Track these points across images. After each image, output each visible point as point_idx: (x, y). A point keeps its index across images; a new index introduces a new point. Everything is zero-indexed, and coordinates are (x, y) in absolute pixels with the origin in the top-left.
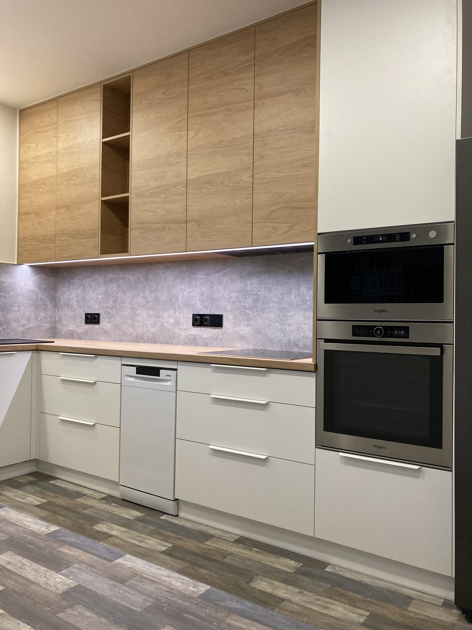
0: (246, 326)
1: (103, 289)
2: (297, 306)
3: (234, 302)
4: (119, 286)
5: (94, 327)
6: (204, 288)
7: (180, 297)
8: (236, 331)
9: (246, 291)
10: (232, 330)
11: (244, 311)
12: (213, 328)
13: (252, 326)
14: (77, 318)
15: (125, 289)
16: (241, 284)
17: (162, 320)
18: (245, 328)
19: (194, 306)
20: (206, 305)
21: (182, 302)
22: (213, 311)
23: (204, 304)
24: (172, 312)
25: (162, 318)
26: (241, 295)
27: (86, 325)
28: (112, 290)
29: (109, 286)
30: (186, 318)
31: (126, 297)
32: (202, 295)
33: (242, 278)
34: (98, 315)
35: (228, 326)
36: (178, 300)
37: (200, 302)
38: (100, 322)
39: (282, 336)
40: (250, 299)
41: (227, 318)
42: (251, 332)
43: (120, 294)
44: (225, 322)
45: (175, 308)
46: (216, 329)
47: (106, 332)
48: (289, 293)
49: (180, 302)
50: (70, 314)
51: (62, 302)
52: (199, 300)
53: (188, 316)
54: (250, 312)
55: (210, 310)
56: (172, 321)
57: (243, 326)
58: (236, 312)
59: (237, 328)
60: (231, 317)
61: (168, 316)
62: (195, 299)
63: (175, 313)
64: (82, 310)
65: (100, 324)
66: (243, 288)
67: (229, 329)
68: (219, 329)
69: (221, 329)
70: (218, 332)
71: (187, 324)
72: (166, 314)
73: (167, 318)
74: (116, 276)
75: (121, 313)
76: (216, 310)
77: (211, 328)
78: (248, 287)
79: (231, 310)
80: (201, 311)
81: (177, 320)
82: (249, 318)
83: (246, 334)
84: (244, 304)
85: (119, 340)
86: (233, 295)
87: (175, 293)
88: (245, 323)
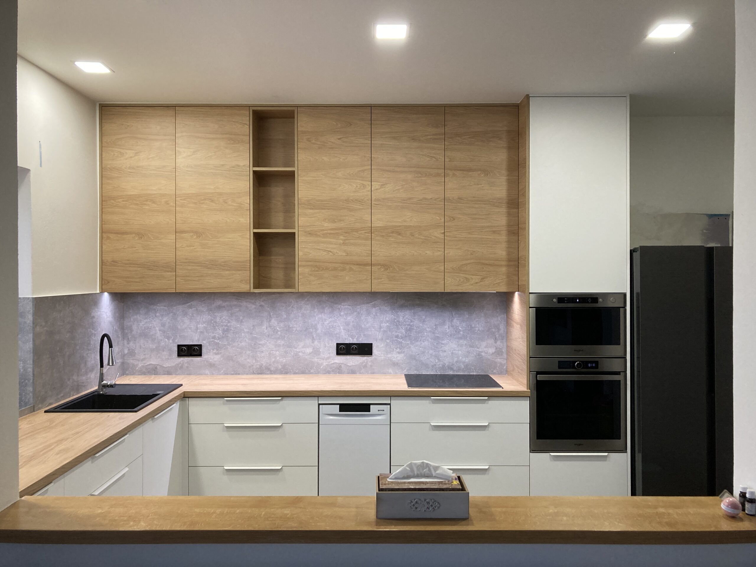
0: (399, 353)
1: (206, 317)
2: (451, 335)
3: (385, 332)
4: (232, 314)
5: (192, 360)
6: (350, 318)
7: (319, 326)
8: (387, 358)
9: (398, 321)
10: (383, 358)
11: (396, 340)
12: (360, 356)
13: (405, 353)
14: (163, 351)
15: (241, 318)
16: (393, 315)
17: (295, 350)
18: (398, 355)
19: (338, 336)
20: (351, 334)
21: (322, 331)
22: (360, 340)
23: (349, 333)
24: (308, 341)
25: (296, 348)
26: (393, 325)
27: (178, 358)
28: (221, 318)
29: (216, 314)
30: (328, 347)
31: (243, 327)
32: (347, 324)
33: (394, 309)
34: (200, 346)
35: (379, 354)
36: (316, 329)
37: (345, 331)
38: (202, 354)
39: (437, 361)
40: (402, 329)
41: (377, 346)
42: (405, 358)
43: (234, 323)
44: (375, 350)
45: (313, 337)
46: (365, 356)
47: (212, 365)
48: (443, 324)
49: (319, 331)
50: (150, 345)
51: (134, 332)
52: (344, 330)
53: (330, 345)
54: (402, 340)
55: (357, 339)
56: (309, 350)
57: (395, 353)
58: (388, 341)
59: (389, 356)
60: (382, 345)
61: (304, 345)
62: (338, 328)
63: (313, 342)
64: (171, 341)
65: (202, 356)
66: (395, 319)
67: (381, 356)
68: (368, 357)
69: (370, 357)
70: (366, 359)
71: (329, 353)
72: (301, 344)
73: (303, 347)
74: (227, 303)
75: (236, 344)
76: (364, 339)
77: (358, 356)
78: (400, 318)
79: (382, 339)
80: (347, 340)
81: (315, 349)
82: (402, 346)
83: (399, 361)
84: (396, 333)
85: (233, 373)
86: (384, 325)
87: (313, 323)
88: (398, 350)
